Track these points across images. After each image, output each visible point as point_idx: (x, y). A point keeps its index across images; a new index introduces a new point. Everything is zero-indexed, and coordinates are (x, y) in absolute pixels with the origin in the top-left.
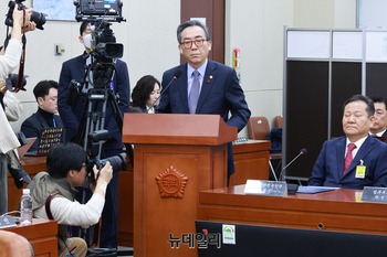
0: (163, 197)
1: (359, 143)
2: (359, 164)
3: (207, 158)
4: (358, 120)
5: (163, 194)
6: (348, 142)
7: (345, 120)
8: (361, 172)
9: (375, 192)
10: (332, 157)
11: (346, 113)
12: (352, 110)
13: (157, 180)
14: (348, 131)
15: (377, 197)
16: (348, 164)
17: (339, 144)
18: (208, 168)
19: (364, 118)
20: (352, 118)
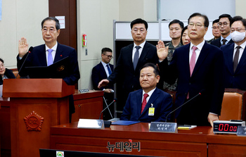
0: (29, 131)
1: (150, 93)
2: (150, 106)
3: (55, 106)
4: (150, 78)
5: (29, 129)
6: (144, 93)
7: (141, 79)
8: (151, 112)
9: (158, 125)
10: (135, 103)
11: (141, 74)
12: (145, 73)
13: (25, 120)
14: (143, 86)
15: (159, 128)
16: (144, 106)
17: (138, 94)
18: (56, 112)
19: (153, 77)
20: (145, 78)
